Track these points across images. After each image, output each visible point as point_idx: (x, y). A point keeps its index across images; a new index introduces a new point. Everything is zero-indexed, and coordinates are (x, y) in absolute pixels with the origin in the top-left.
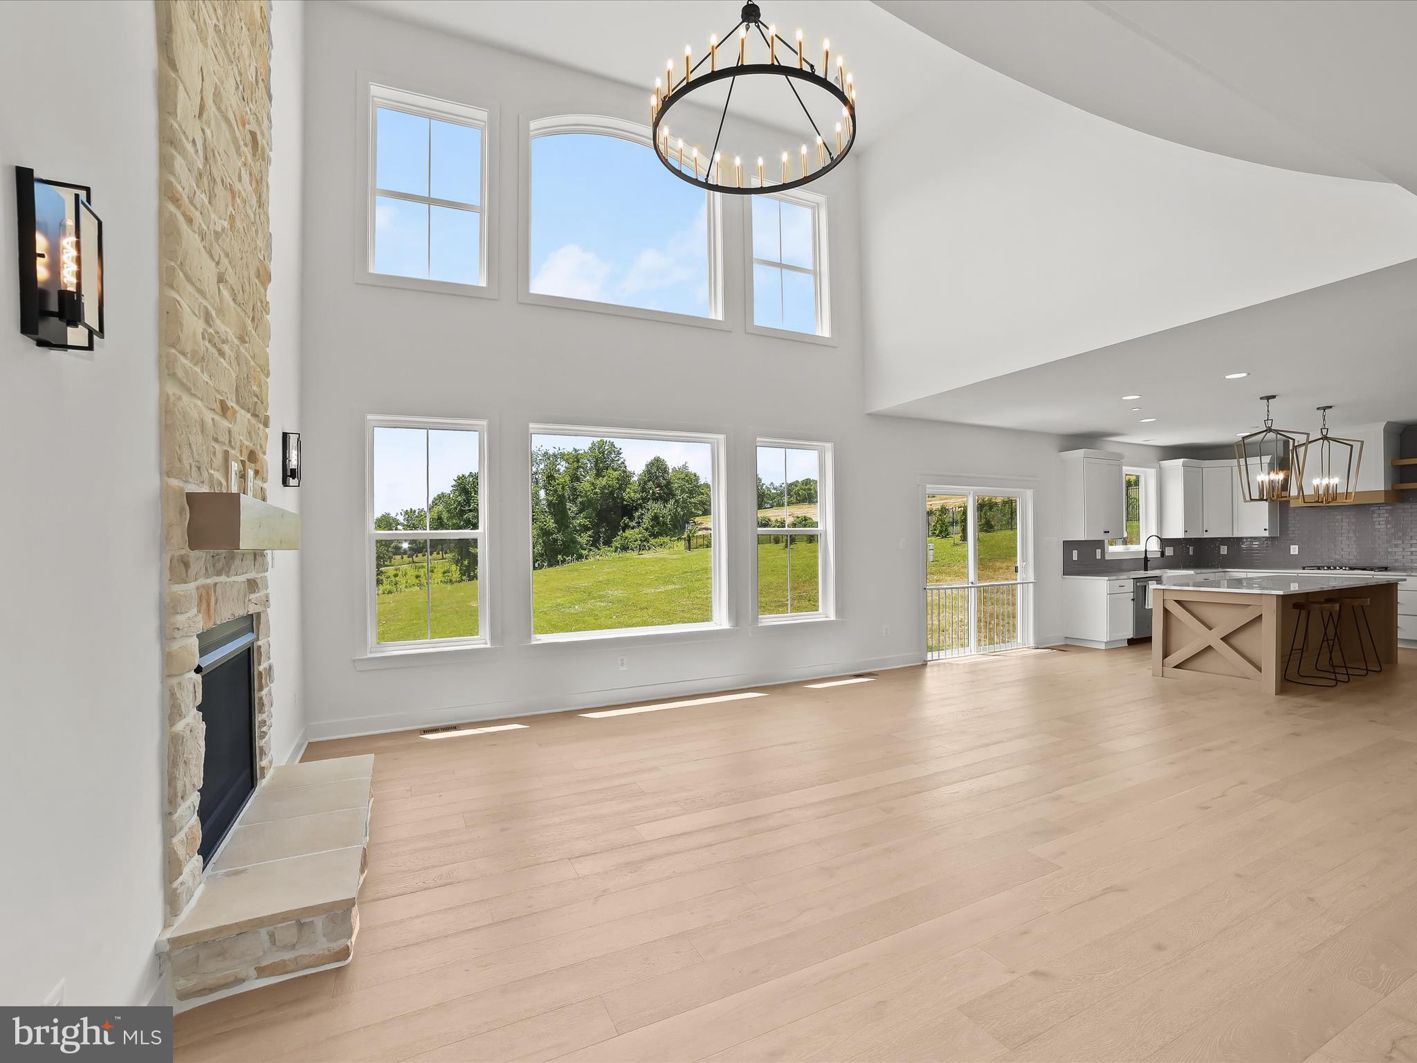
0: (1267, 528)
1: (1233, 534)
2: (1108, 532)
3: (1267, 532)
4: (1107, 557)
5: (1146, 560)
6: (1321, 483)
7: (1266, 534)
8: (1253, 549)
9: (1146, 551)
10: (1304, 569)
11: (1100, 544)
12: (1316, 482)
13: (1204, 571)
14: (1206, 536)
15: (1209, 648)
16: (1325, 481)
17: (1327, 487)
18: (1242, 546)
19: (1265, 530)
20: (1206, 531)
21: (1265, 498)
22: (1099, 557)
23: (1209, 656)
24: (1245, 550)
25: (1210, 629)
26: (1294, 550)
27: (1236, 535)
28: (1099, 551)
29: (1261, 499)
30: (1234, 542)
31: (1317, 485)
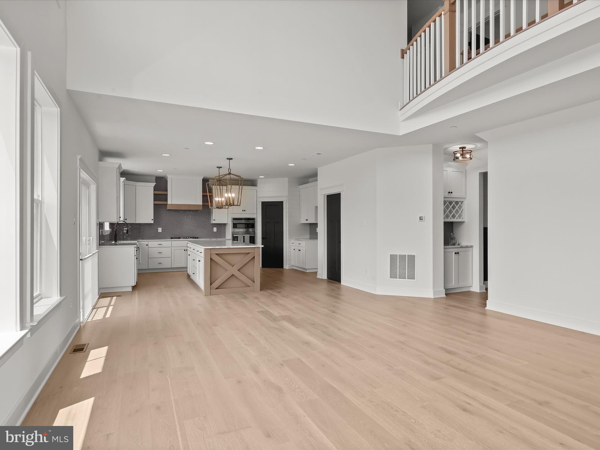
0: (153, 219)
1: (136, 222)
7: (152, 222)
15: (232, 275)
20: (126, 219)
25: (232, 266)
26: (160, 230)
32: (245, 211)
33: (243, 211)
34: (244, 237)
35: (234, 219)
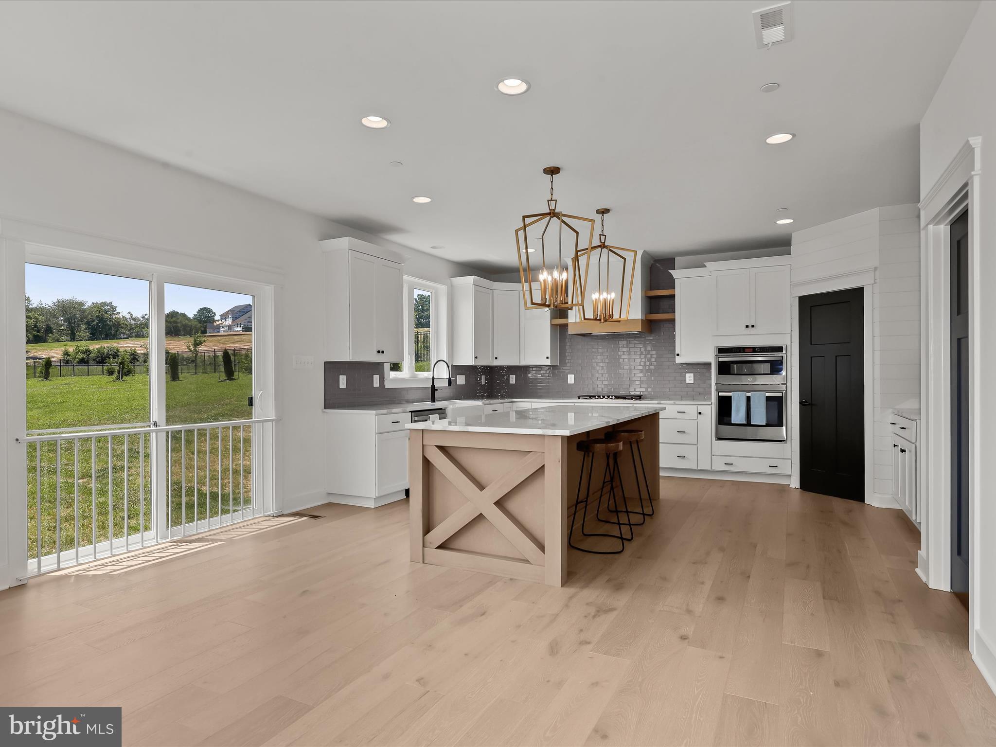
0: (549, 356)
1: (520, 363)
2: (383, 352)
3: (549, 360)
4: (388, 385)
5: (434, 389)
6: (599, 298)
7: (548, 362)
8: (537, 379)
9: (433, 379)
10: (579, 399)
11: (376, 368)
12: (595, 296)
13: (492, 401)
14: (496, 363)
15: (481, 517)
16: (604, 295)
17: (605, 301)
18: (529, 375)
19: (547, 358)
20: (496, 358)
21: (547, 303)
22: (376, 384)
23: (480, 530)
24: (531, 379)
25: (481, 487)
26: (571, 379)
27: (523, 363)
28: (376, 378)
29: (543, 305)
30: (521, 371)
31: (596, 300)
32: (753, 326)
33: (747, 326)
34: (748, 398)
35: (721, 351)
